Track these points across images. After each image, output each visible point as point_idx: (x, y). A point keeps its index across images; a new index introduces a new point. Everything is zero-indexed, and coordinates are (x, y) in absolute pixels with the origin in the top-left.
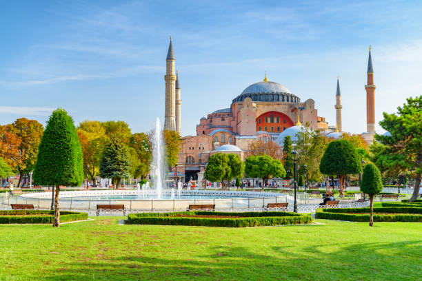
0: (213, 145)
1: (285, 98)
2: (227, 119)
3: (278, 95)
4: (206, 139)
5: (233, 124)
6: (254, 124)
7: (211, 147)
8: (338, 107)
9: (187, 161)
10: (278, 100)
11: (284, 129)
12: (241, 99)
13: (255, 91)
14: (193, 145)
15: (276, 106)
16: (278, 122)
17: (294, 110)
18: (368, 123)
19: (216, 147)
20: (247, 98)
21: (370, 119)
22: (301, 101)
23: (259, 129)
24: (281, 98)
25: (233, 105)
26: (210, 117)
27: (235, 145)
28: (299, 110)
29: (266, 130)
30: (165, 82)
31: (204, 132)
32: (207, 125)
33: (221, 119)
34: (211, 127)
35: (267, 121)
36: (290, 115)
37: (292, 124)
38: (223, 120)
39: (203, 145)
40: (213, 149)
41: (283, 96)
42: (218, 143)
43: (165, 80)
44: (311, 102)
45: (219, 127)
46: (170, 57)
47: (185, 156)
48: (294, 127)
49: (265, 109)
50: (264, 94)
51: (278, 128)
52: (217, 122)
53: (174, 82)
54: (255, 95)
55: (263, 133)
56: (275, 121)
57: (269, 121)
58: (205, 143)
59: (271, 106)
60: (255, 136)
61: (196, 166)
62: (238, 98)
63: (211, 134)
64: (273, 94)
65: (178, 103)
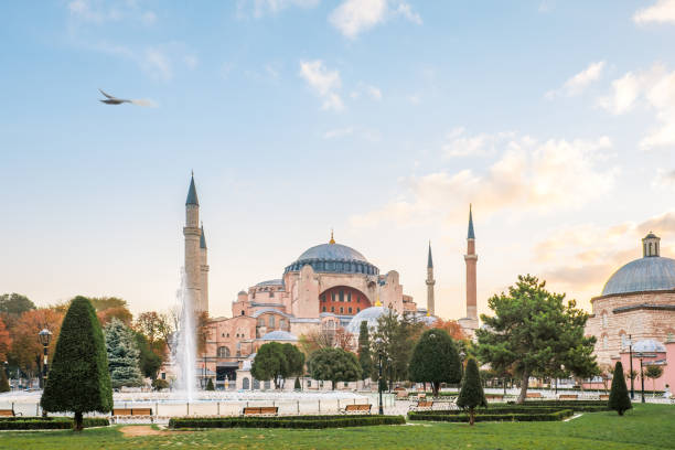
0: (257, 331)
1: (360, 267)
2: (277, 295)
3: (349, 262)
4: (247, 322)
5: (286, 302)
6: (316, 303)
7: (254, 334)
8: (430, 283)
9: (218, 354)
10: (350, 270)
11: (359, 311)
12: (296, 267)
13: (314, 257)
14: (228, 330)
15: (347, 279)
16: (349, 300)
17: (371, 285)
18: (468, 305)
19: (262, 334)
20: (305, 267)
21: (472, 301)
22: (381, 273)
23: (323, 309)
24: (353, 267)
25: (286, 274)
26: (253, 292)
27: (289, 331)
28: (378, 285)
29: (333, 311)
30: (184, 237)
31: (243, 313)
32: (248, 302)
33: (268, 294)
34: (254, 306)
35: (334, 299)
36: (366, 291)
37: (368, 304)
38: (272, 295)
39: (243, 331)
40: (258, 337)
41: (357, 265)
42: (265, 329)
43: (185, 235)
44: (394, 275)
45: (266, 305)
46: (192, 201)
47: (215, 347)
48: (372, 308)
49: (331, 281)
50: (331, 262)
51: (350, 310)
52: (263, 298)
53: (198, 238)
54: (318, 262)
55: (329, 316)
56: (346, 299)
57: (337, 299)
58: (246, 328)
59: (339, 279)
60: (317, 320)
61: (233, 361)
62: (293, 266)
63: (255, 315)
64: (342, 262)
65: (205, 269)
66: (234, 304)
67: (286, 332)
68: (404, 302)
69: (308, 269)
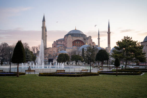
1: (82, 35)
2: (63, 42)
3: (80, 34)
5: (65, 44)
7: (57, 51)
8: (99, 39)
9: (49, 56)
10: (80, 36)
11: (82, 46)
12: (67, 36)
13: (71, 33)
14: (51, 50)
15: (79, 38)
17: (85, 39)
18: (108, 44)
19: (59, 51)
20: (69, 35)
22: (87, 37)
23: (73, 45)
25: (65, 37)
26: (57, 41)
28: (86, 39)
29: (76, 46)
30: (42, 29)
31: (55, 46)
32: (56, 44)
33: (60, 42)
34: (57, 45)
36: (83, 41)
37: (84, 44)
38: (61, 42)
39: (55, 51)
40: (58, 52)
41: (81, 35)
42: (60, 50)
43: (42, 28)
44: (90, 37)
46: (44, 20)
47: (48, 54)
48: (85, 45)
49: (75, 39)
50: (75, 34)
51: (80, 45)
52: (59, 43)
53: (45, 29)
54: (72, 34)
55: (75, 47)
56: (79, 43)
57: (77, 43)
58: (55, 50)
59: (77, 38)
60: (72, 48)
61: (52, 58)
62: (66, 35)
63: (57, 47)
64: (78, 34)
65: (46, 36)
66: (53, 44)
67: (65, 51)
68: (93, 43)
69: (70, 36)
